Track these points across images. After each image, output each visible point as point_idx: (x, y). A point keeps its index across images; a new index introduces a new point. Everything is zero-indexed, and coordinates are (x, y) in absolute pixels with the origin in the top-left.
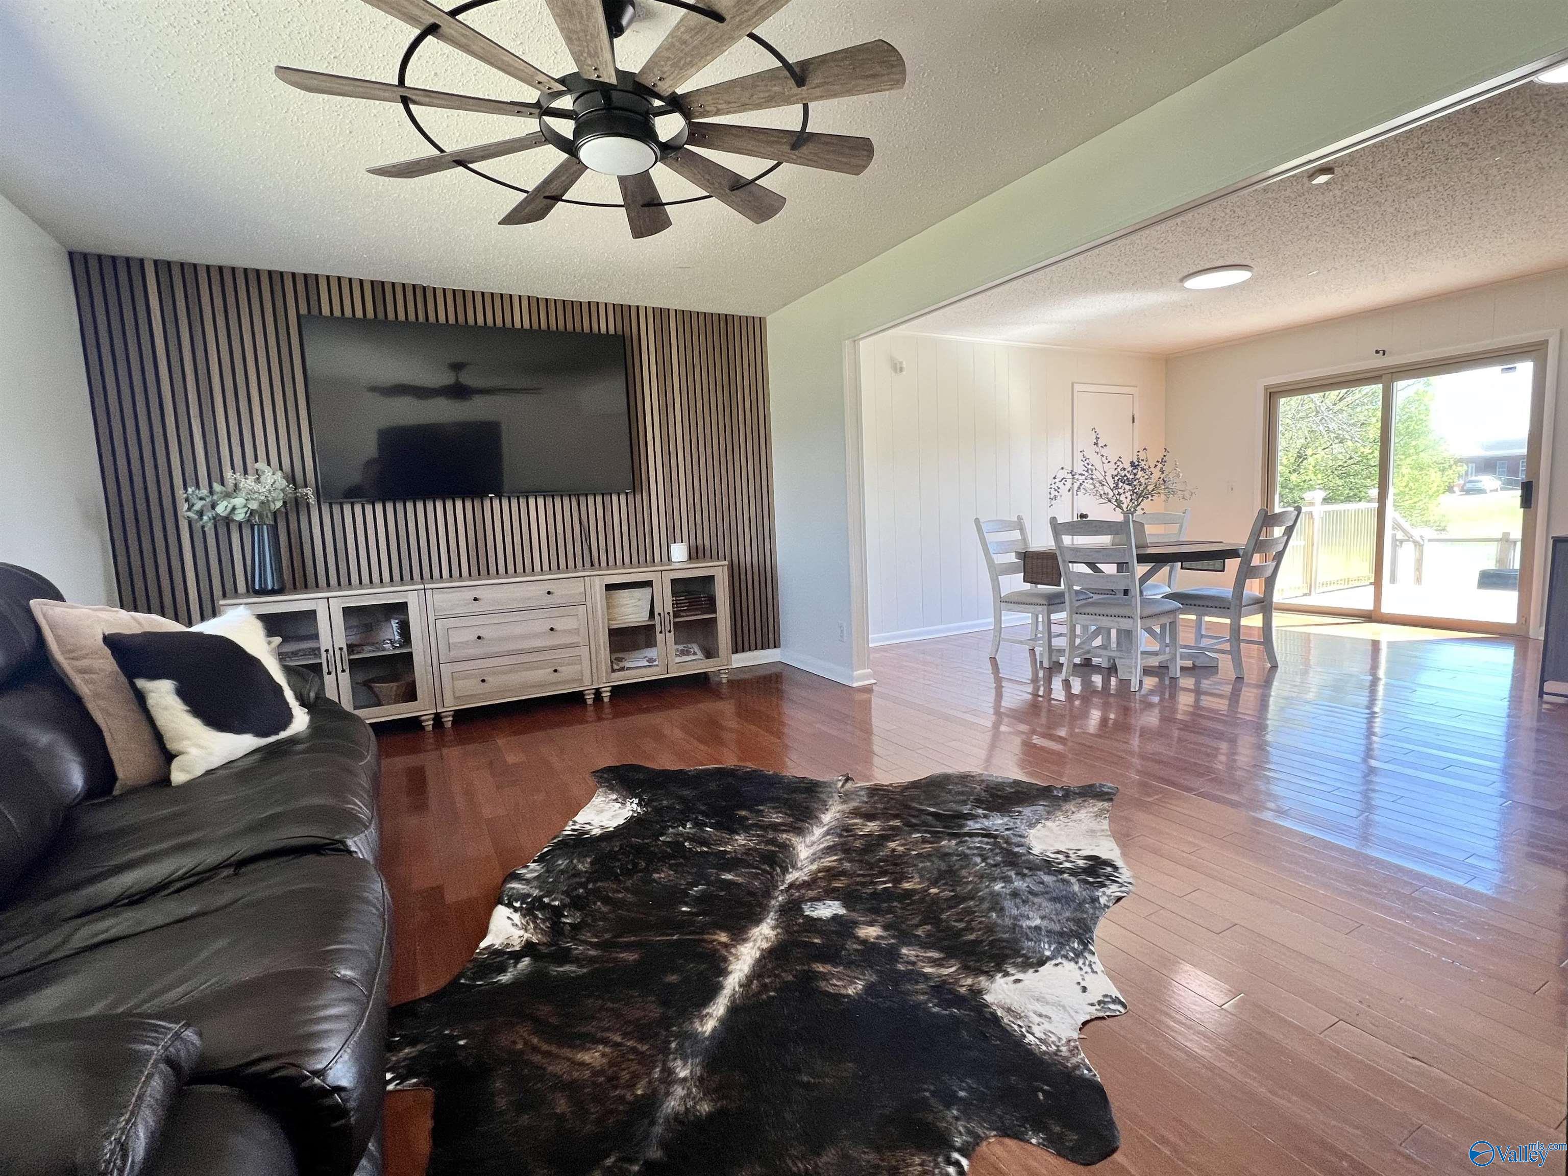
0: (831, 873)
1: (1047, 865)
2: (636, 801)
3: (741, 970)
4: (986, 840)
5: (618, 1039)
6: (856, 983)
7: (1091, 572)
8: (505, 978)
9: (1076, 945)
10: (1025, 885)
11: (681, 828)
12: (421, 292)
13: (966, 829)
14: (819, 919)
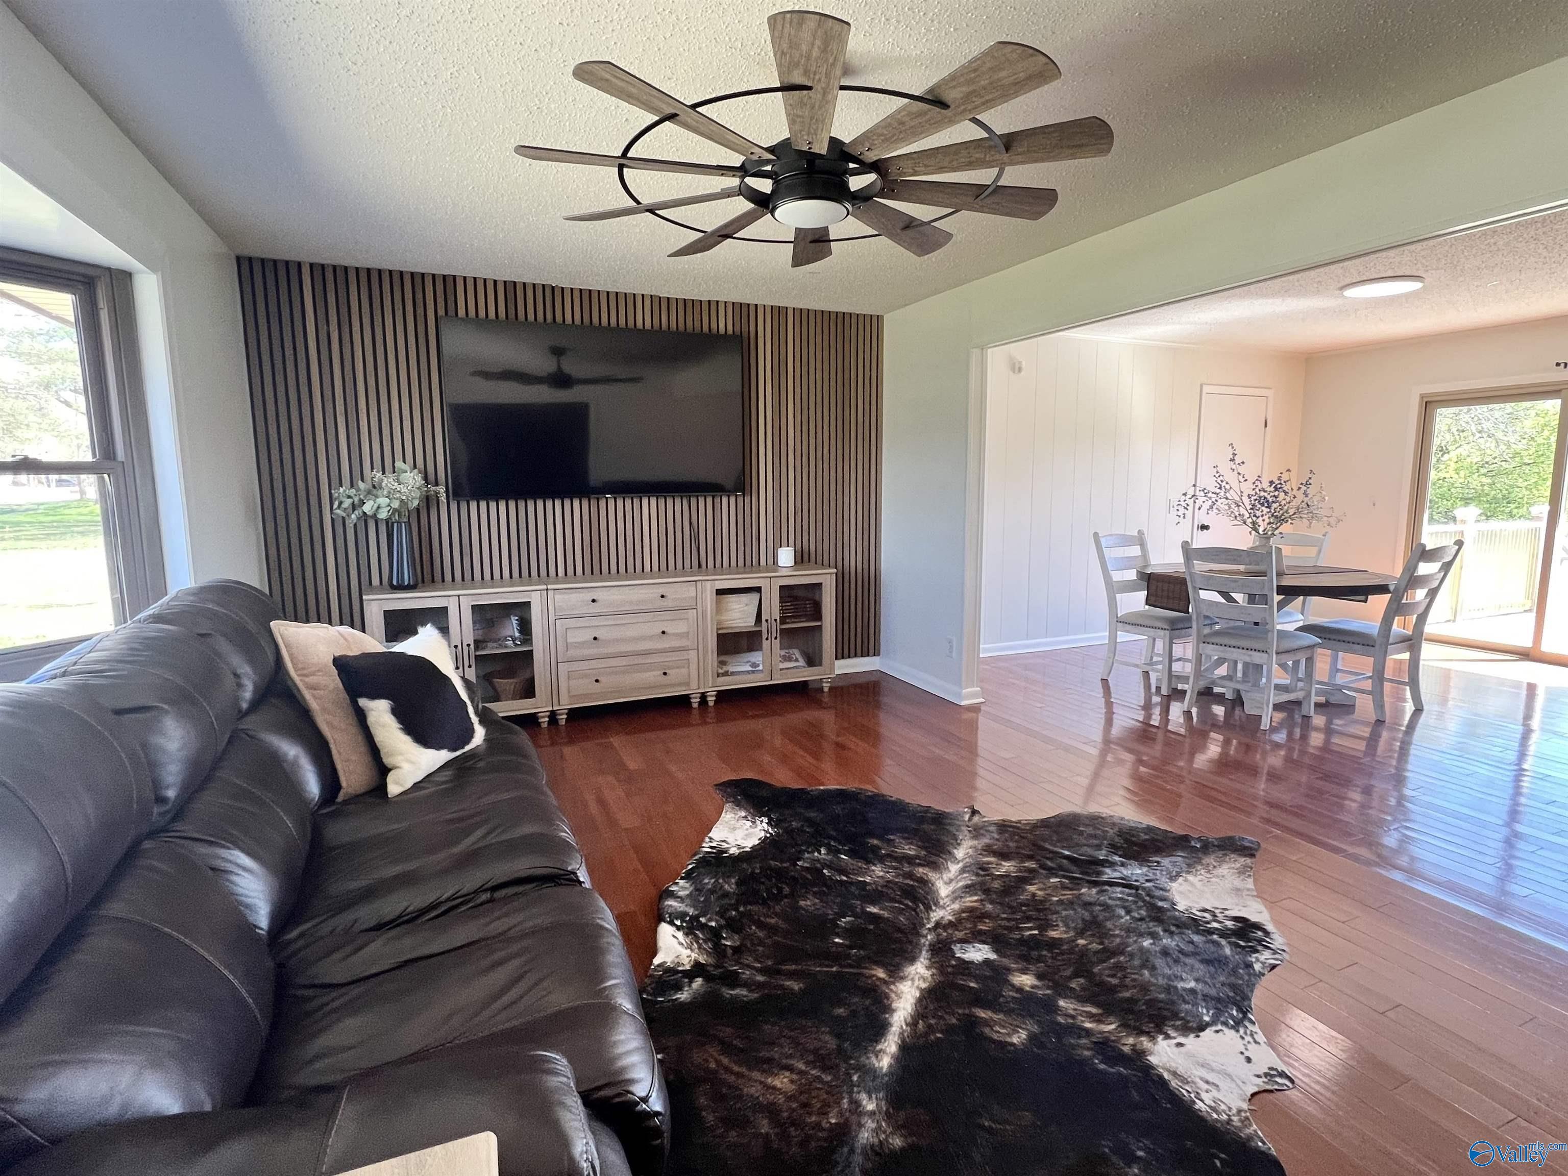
0: (974, 915)
1: (1194, 924)
2: (766, 820)
3: (904, 1009)
4: (1127, 890)
5: (801, 1066)
6: (1018, 1032)
7: (1223, 601)
8: (683, 996)
9: (1235, 1013)
10: (1174, 943)
11: (816, 854)
12: (551, 293)
13: (1104, 878)
14: (972, 963)
